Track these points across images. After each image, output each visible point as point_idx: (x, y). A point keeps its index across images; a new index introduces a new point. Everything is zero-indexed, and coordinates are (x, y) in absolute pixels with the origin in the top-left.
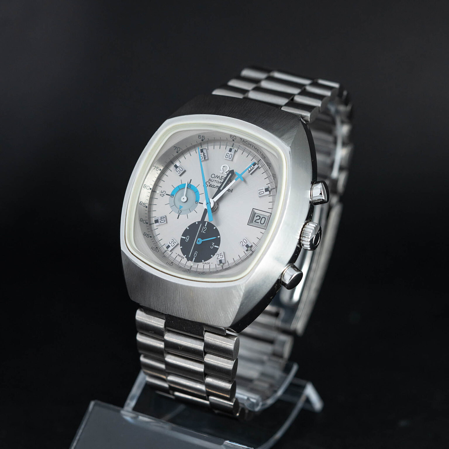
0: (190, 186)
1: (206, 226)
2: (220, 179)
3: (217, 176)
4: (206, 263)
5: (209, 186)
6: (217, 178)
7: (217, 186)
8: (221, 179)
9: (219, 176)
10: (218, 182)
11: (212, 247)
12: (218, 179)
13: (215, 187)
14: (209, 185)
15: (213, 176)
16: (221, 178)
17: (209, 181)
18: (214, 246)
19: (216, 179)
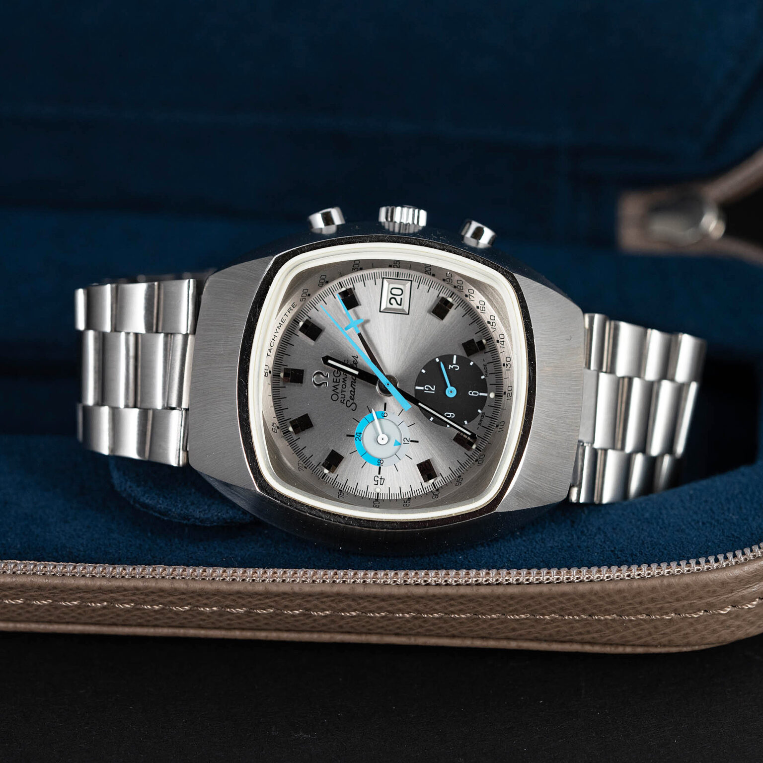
0: (359, 435)
1: (422, 388)
2: (338, 384)
3: (334, 390)
4: (486, 371)
5: (353, 400)
6: (337, 389)
7: (351, 386)
8: (338, 381)
9: (334, 387)
10: (344, 386)
11: (457, 368)
12: (340, 387)
13: (354, 389)
14: (351, 401)
15: (335, 397)
16: (336, 382)
17: (345, 402)
18: (455, 364)
19: (339, 391)
